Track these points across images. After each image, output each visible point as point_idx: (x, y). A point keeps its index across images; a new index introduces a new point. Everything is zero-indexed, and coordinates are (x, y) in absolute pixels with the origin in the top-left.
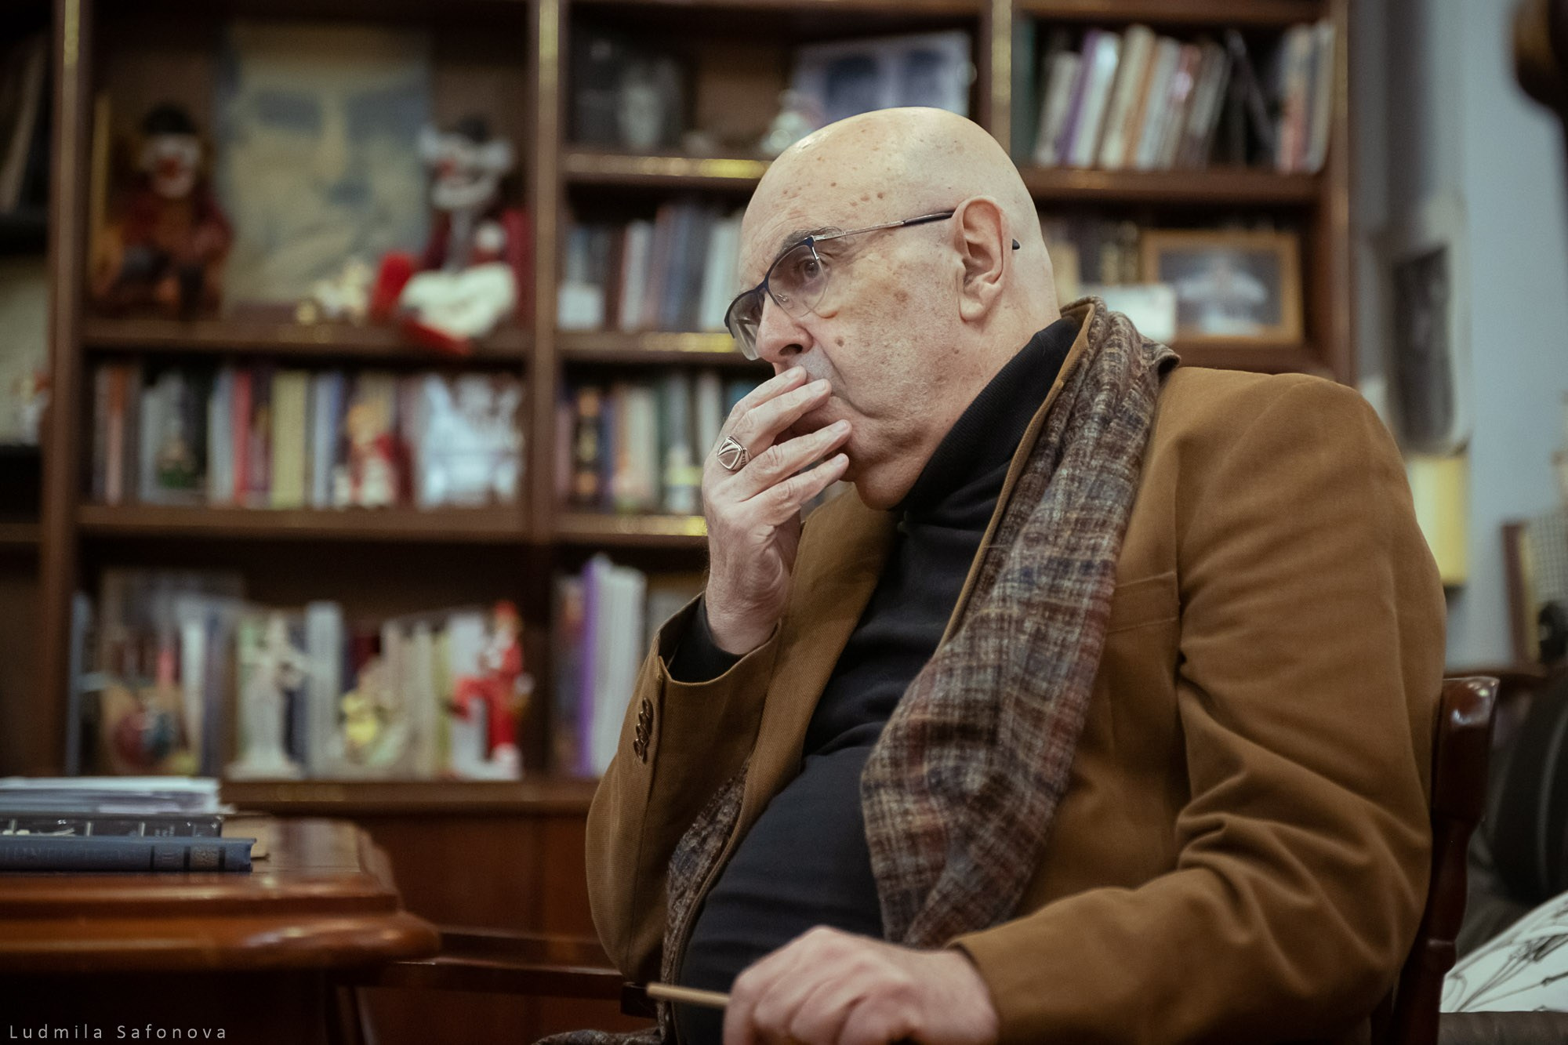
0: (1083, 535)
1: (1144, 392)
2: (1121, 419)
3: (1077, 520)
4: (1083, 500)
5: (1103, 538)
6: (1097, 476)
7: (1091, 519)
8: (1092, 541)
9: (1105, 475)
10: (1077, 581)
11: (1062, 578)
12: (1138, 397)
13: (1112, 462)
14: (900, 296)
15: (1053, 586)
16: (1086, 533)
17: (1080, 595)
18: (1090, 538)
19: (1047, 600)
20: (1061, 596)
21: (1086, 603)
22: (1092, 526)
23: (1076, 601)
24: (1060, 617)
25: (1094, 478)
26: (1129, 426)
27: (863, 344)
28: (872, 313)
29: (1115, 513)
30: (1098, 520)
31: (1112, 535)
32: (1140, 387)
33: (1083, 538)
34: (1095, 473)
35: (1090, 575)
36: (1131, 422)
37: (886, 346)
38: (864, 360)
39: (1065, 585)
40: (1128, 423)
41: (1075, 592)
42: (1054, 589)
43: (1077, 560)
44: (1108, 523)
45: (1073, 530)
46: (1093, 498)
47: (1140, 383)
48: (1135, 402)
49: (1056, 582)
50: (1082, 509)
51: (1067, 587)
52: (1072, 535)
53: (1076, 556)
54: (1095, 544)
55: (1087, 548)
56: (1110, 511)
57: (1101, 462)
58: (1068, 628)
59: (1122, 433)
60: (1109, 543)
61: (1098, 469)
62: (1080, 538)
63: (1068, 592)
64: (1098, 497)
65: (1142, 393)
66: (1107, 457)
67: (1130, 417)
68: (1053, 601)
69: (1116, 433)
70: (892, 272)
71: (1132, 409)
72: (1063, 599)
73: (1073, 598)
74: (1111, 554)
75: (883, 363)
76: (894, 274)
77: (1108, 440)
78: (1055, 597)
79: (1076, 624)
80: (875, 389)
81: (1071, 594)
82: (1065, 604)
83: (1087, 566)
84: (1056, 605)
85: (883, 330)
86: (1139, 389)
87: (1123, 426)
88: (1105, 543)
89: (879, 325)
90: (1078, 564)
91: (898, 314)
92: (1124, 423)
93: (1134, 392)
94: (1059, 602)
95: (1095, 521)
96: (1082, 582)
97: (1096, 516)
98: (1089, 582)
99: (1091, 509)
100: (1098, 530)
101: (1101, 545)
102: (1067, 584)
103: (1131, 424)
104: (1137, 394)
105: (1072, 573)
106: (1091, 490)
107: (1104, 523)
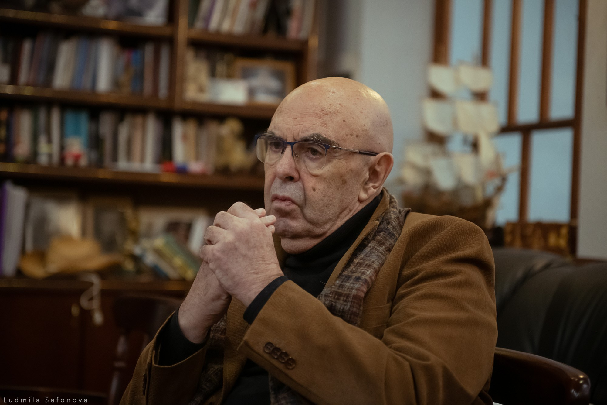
0: (359, 268)
1: (398, 224)
2: (385, 232)
3: (358, 263)
4: (362, 256)
5: (368, 271)
6: (370, 250)
7: (364, 263)
8: (363, 271)
9: (374, 251)
10: (352, 283)
11: (346, 282)
12: (395, 225)
13: (378, 247)
14: (344, 181)
15: (341, 285)
16: (361, 267)
17: (352, 289)
18: (362, 269)
19: (337, 290)
20: (344, 289)
21: (354, 292)
22: (364, 266)
23: (350, 291)
24: (342, 298)
25: (369, 250)
26: (389, 236)
27: (323, 195)
28: (332, 184)
29: (375, 263)
30: (367, 264)
31: (372, 271)
32: (397, 221)
33: (359, 269)
34: (369, 248)
35: (359, 281)
36: (390, 234)
37: (331, 200)
38: (320, 202)
39: (346, 285)
40: (388, 234)
41: (350, 288)
42: (341, 286)
43: (354, 276)
44: (371, 266)
45: (355, 266)
46: (367, 257)
47: (397, 220)
48: (393, 227)
49: (343, 283)
50: (361, 259)
51: (347, 286)
52: (354, 268)
53: (354, 274)
54: (364, 272)
55: (360, 272)
56: (373, 262)
57: (373, 245)
58: (345, 303)
59: (385, 237)
60: (369, 274)
61: (372, 247)
62: (357, 269)
63: (347, 287)
64: (369, 256)
65: (397, 224)
66: (376, 244)
67: (390, 232)
68: (340, 291)
69: (383, 237)
70: (347, 171)
71: (391, 229)
72: (344, 290)
73: (348, 290)
74: (369, 278)
75: (326, 207)
76: (347, 172)
77: (378, 239)
78: (341, 289)
79: (348, 301)
80: (318, 215)
81: (348, 288)
82: (345, 292)
83: (358, 279)
84: (341, 293)
85: (333, 193)
86: (396, 222)
87: (386, 235)
88: (368, 273)
89: (332, 190)
90: (354, 277)
91: (340, 188)
92: (386, 234)
93: (394, 223)
94: (342, 292)
95: (366, 264)
96: (354, 284)
97: (367, 262)
98: (357, 284)
99: (365, 260)
100: (366, 267)
101: (366, 273)
102: (347, 284)
103: (389, 235)
104: (395, 224)
105: (350, 280)
106: (366, 254)
107: (370, 265)
